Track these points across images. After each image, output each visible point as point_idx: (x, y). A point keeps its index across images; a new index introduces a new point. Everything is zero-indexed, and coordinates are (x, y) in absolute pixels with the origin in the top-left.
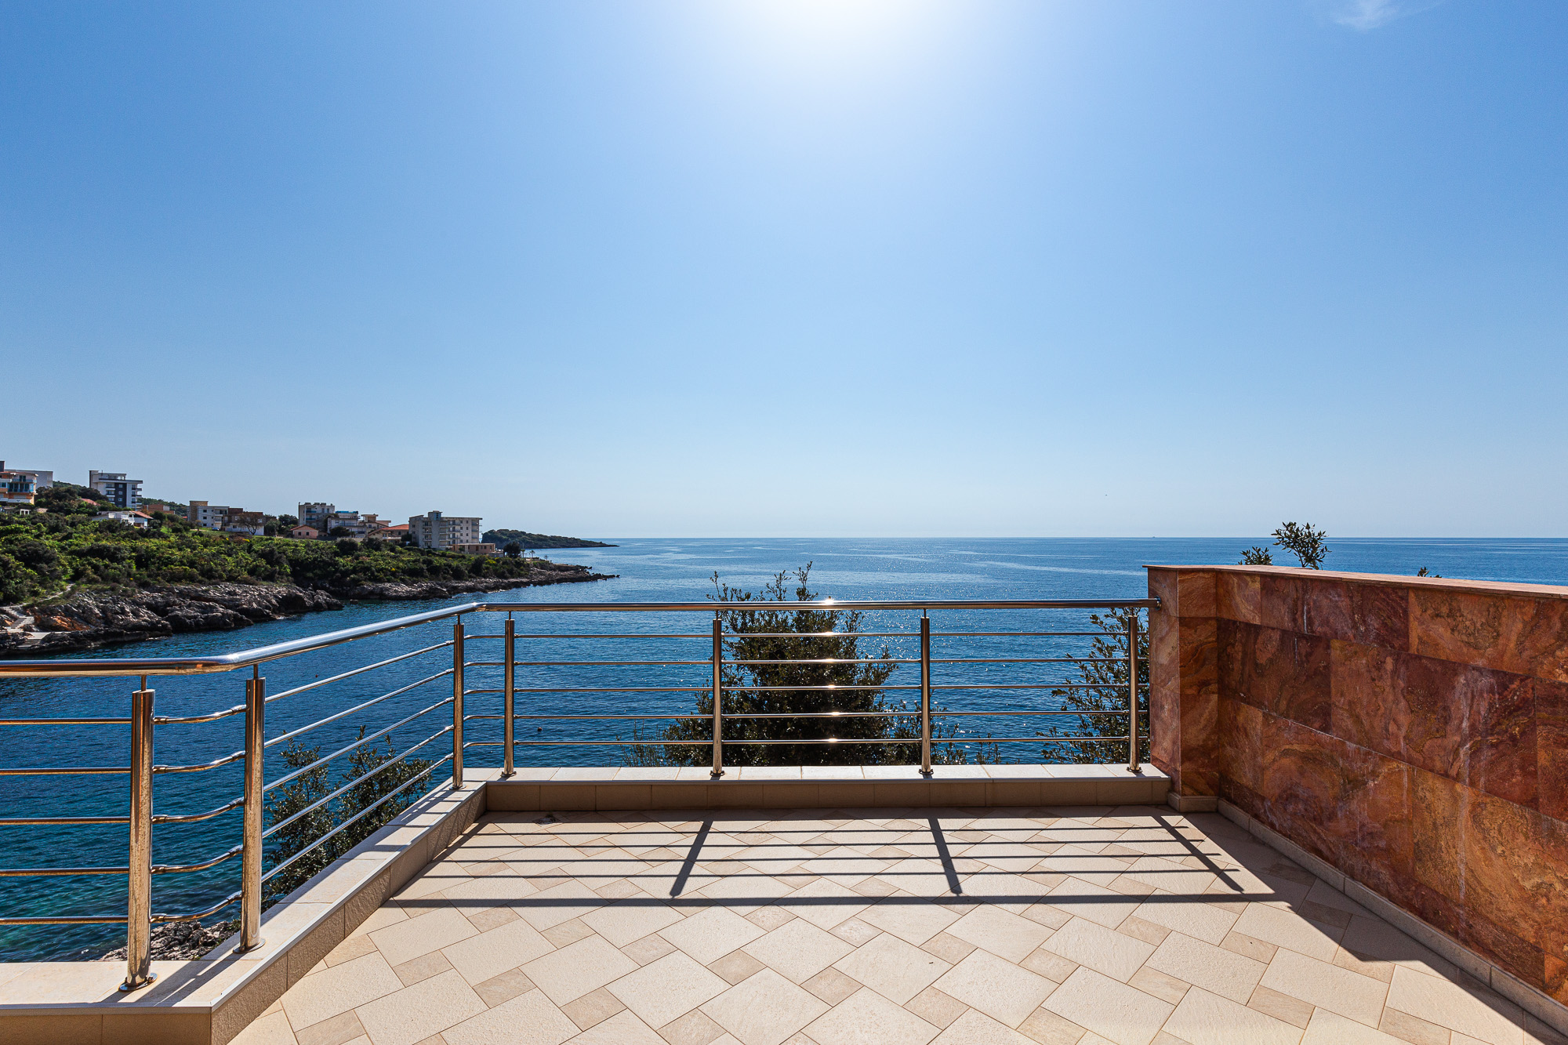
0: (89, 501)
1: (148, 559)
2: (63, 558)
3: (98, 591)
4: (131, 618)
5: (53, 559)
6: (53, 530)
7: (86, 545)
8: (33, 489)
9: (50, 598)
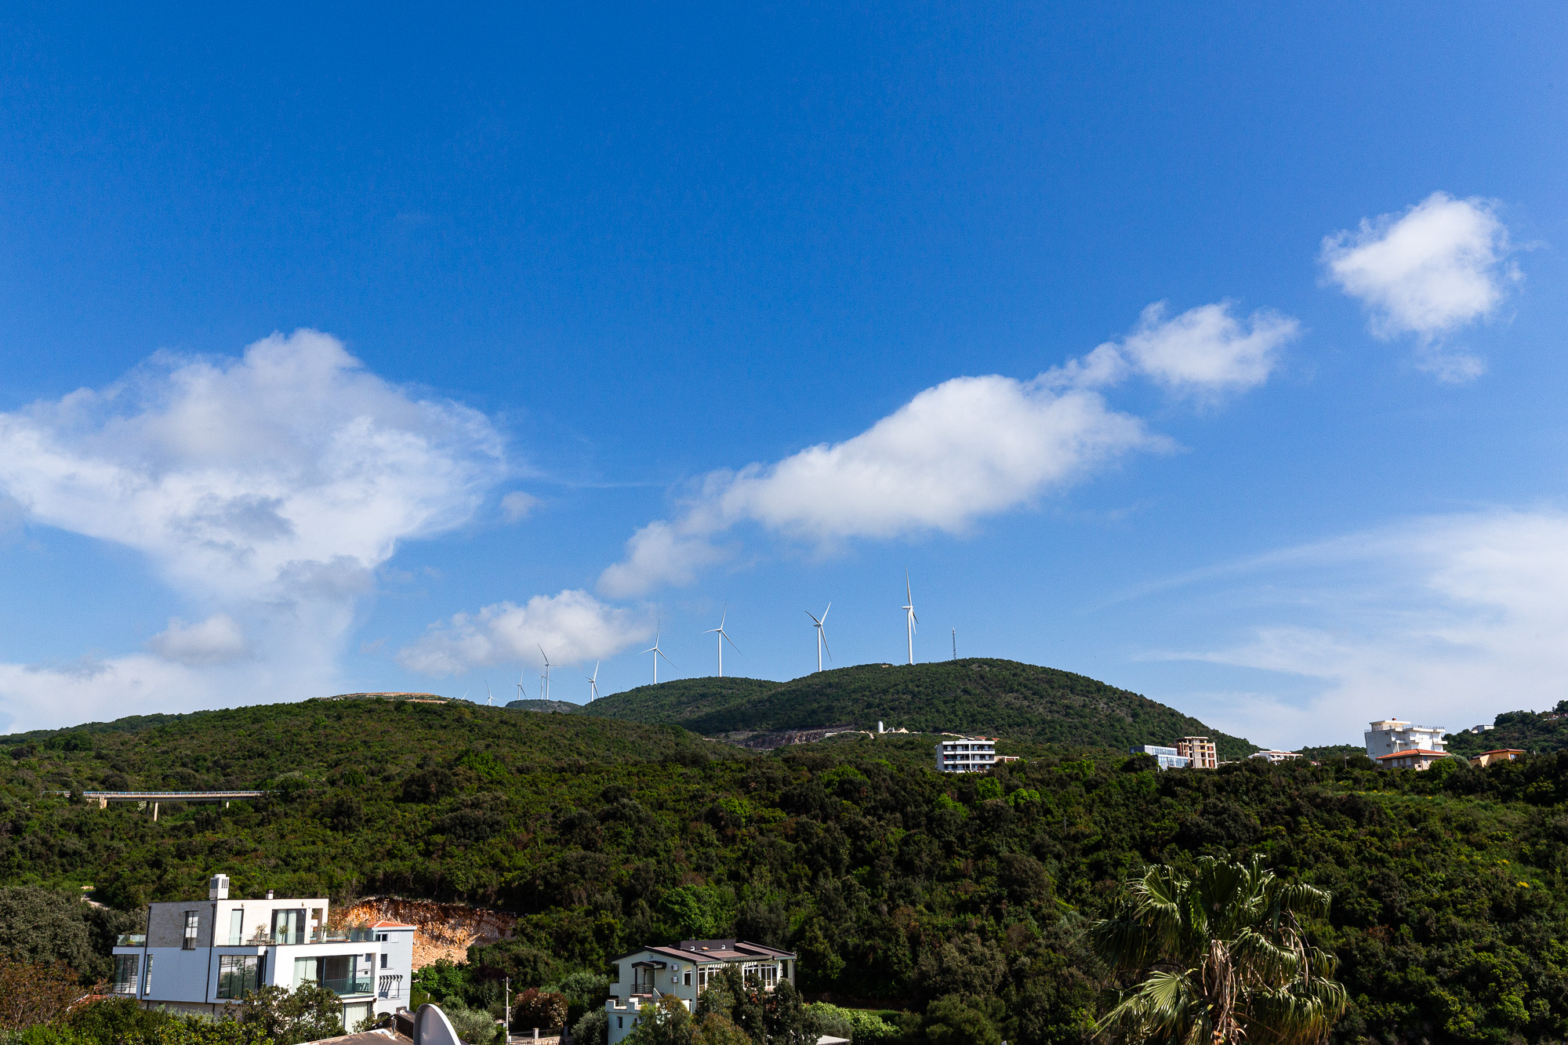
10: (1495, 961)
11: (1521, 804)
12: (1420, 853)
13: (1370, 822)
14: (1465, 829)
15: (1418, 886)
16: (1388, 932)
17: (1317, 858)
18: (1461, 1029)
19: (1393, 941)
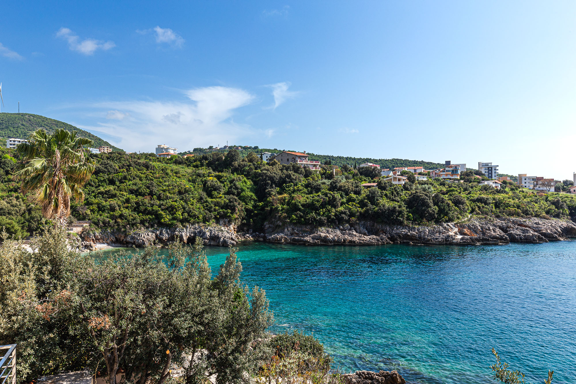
0: (478, 176)
1: (499, 204)
2: (468, 202)
3: (480, 219)
4: (492, 233)
5: (464, 203)
6: (465, 190)
7: (476, 197)
8: (459, 172)
9: (463, 220)
10: (176, 204)
11: (192, 168)
12: (163, 177)
13: (151, 169)
14: (176, 173)
15: (160, 186)
16: (150, 198)
17: (134, 179)
18: (165, 221)
19: (151, 200)
